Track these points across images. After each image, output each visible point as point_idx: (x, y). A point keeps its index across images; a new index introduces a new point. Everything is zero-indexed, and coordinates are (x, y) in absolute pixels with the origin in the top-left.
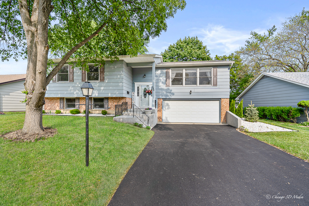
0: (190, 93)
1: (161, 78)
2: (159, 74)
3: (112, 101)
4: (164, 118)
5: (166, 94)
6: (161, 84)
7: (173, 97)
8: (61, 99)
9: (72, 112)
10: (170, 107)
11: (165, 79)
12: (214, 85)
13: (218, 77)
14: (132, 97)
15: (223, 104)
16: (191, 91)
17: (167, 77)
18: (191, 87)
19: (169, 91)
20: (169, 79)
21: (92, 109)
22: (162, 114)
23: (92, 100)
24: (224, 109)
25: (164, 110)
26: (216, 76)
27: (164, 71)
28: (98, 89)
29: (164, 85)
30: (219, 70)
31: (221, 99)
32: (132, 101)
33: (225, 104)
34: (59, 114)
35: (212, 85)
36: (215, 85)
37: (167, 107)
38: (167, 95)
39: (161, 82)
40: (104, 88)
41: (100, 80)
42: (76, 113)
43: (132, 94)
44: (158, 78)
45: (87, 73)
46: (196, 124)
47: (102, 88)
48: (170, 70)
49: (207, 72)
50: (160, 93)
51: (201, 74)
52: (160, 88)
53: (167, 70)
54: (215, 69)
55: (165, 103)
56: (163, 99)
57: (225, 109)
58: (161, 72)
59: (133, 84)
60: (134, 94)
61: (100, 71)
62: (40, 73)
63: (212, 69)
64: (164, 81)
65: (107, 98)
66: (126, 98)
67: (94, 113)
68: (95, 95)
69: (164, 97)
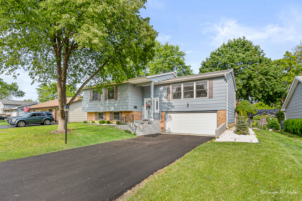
0: (188, 106)
1: (164, 94)
2: (162, 90)
3: (124, 114)
4: (167, 129)
5: (168, 107)
6: (163, 99)
7: (173, 110)
8: (96, 113)
9: (100, 122)
10: (172, 118)
11: (167, 94)
12: (209, 97)
13: (214, 89)
14: (142, 110)
15: (220, 116)
16: (188, 104)
17: (168, 92)
18: (189, 100)
19: (170, 104)
20: (170, 94)
21: (112, 120)
22: (165, 125)
23: (112, 113)
24: (220, 121)
25: (168, 122)
26: (211, 88)
27: (166, 87)
28: (113, 105)
29: (166, 100)
30: (214, 82)
31: (217, 111)
32: (142, 114)
33: (221, 116)
34: (93, 124)
35: (208, 98)
36: (211, 97)
37: (169, 119)
38: (168, 109)
39: (164, 97)
40: (117, 104)
41: (115, 99)
42: (102, 123)
43: (142, 108)
44: (161, 93)
45: (108, 94)
46: (191, 135)
47: (116, 104)
48: (171, 86)
49: (204, 85)
50: (163, 107)
51: (197, 87)
52: (163, 102)
53: (168, 86)
54: (211, 81)
55: (168, 115)
56: (165, 112)
57: (222, 121)
58: (164, 88)
59: (143, 100)
60: (143, 108)
61: (115, 92)
62: (59, 101)
63: (208, 81)
64: (166, 96)
65: (121, 112)
66: (133, 111)
67: (113, 123)
68: (112, 110)
69: (166, 110)
